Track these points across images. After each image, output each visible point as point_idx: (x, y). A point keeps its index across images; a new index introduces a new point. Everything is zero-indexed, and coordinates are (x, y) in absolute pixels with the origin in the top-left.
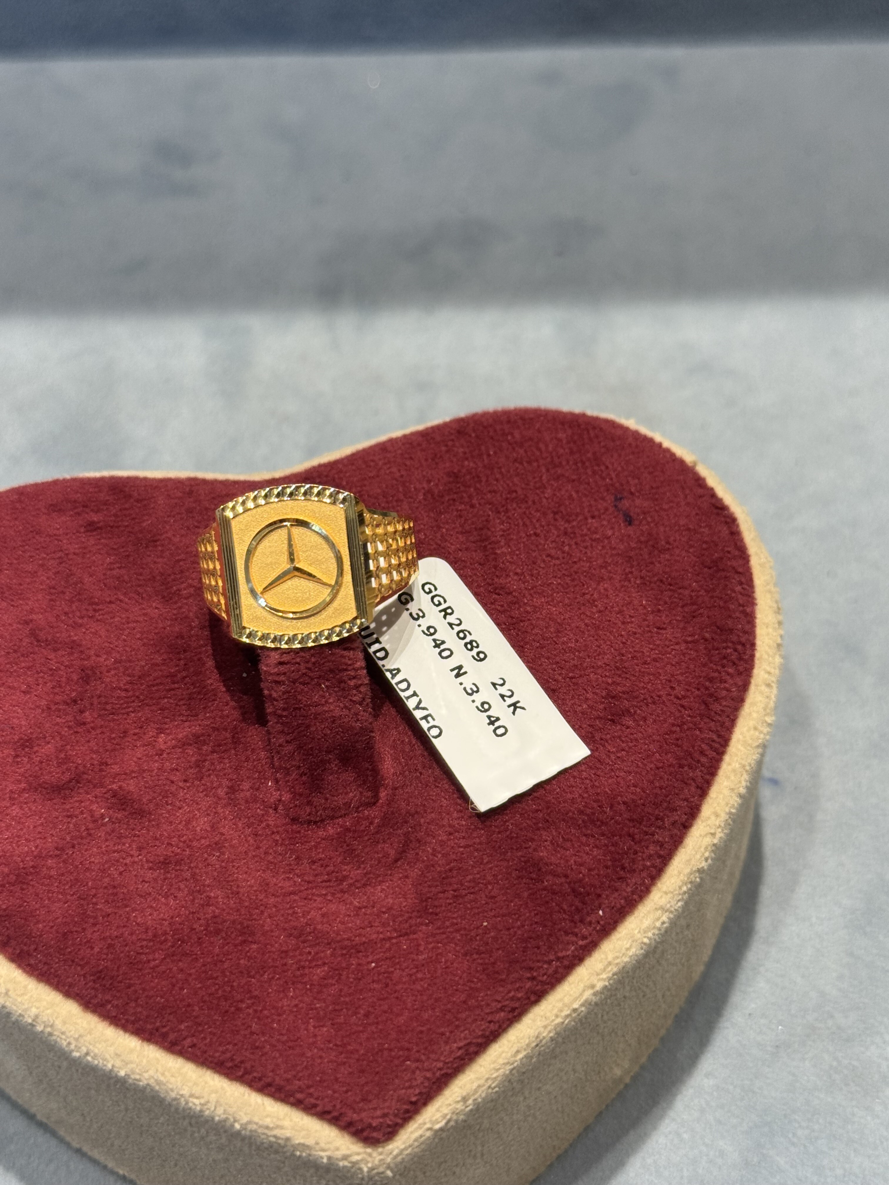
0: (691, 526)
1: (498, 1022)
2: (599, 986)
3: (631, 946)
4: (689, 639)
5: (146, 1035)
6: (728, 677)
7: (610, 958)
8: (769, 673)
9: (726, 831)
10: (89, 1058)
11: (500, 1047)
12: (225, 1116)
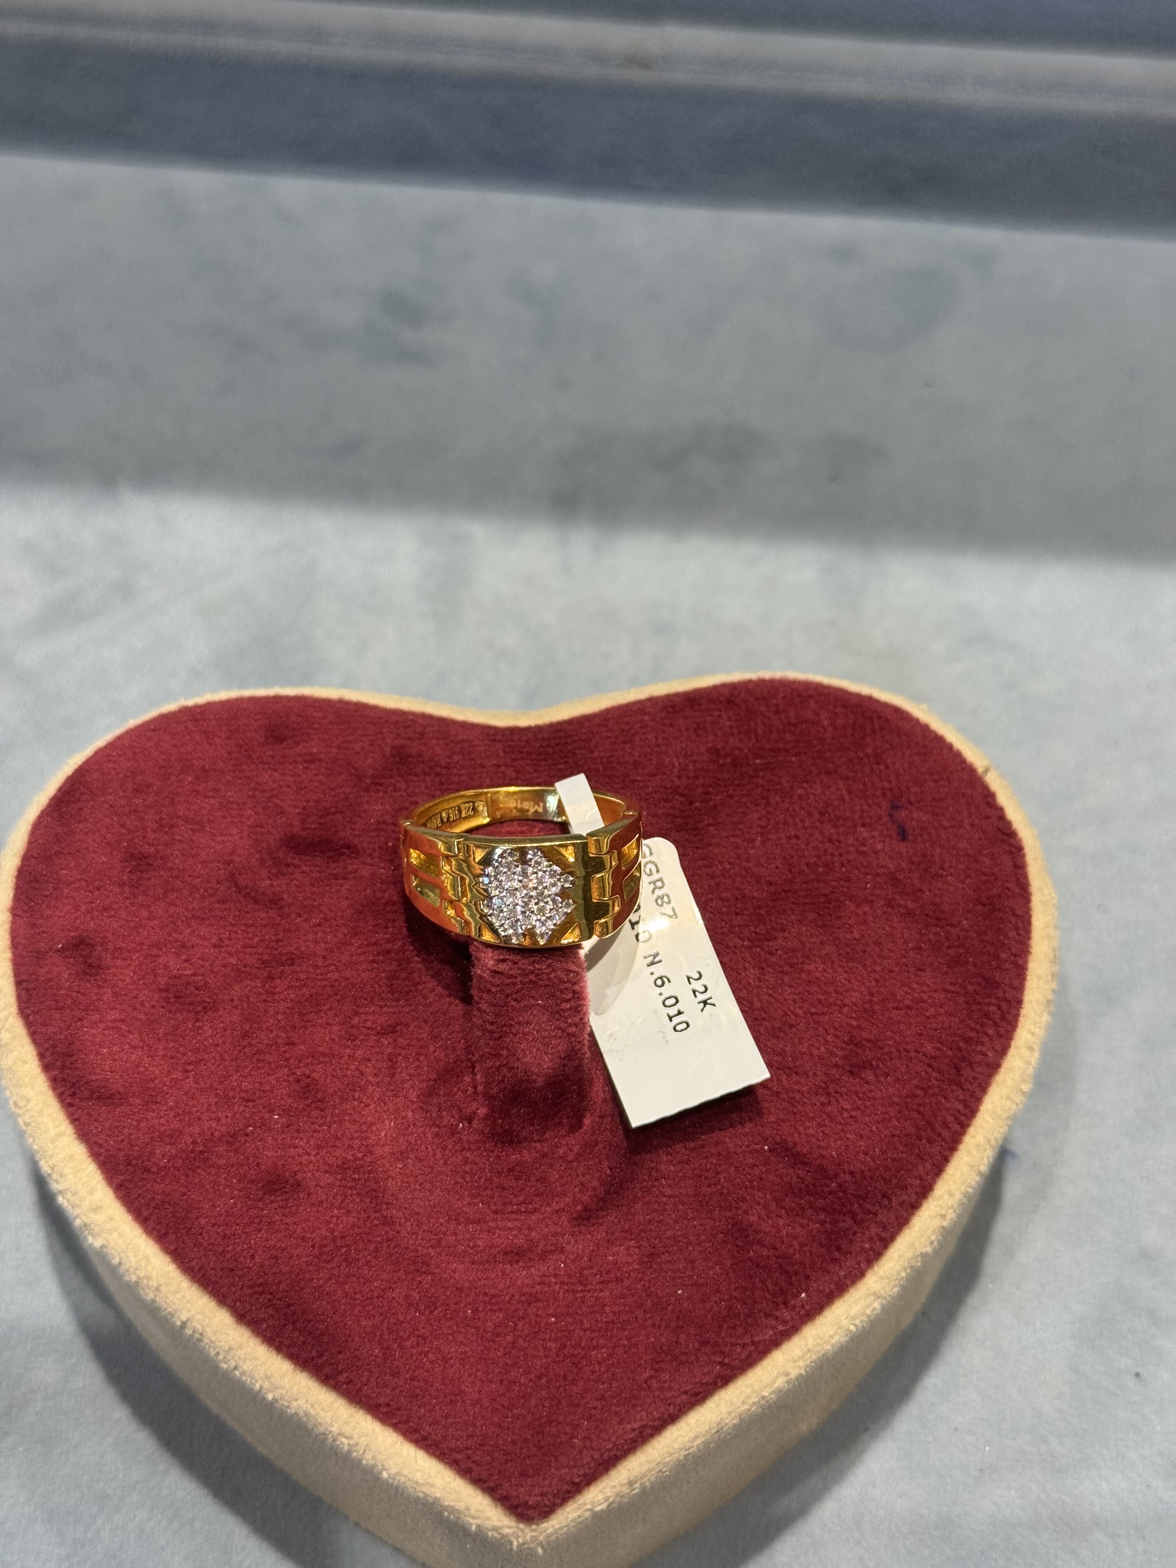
0: (970, 852)
1: (679, 1405)
2: (795, 1373)
3: (835, 1333)
5: (300, 1362)
7: (810, 1346)
10: (237, 1373)
11: (676, 1430)
12: (373, 1462)
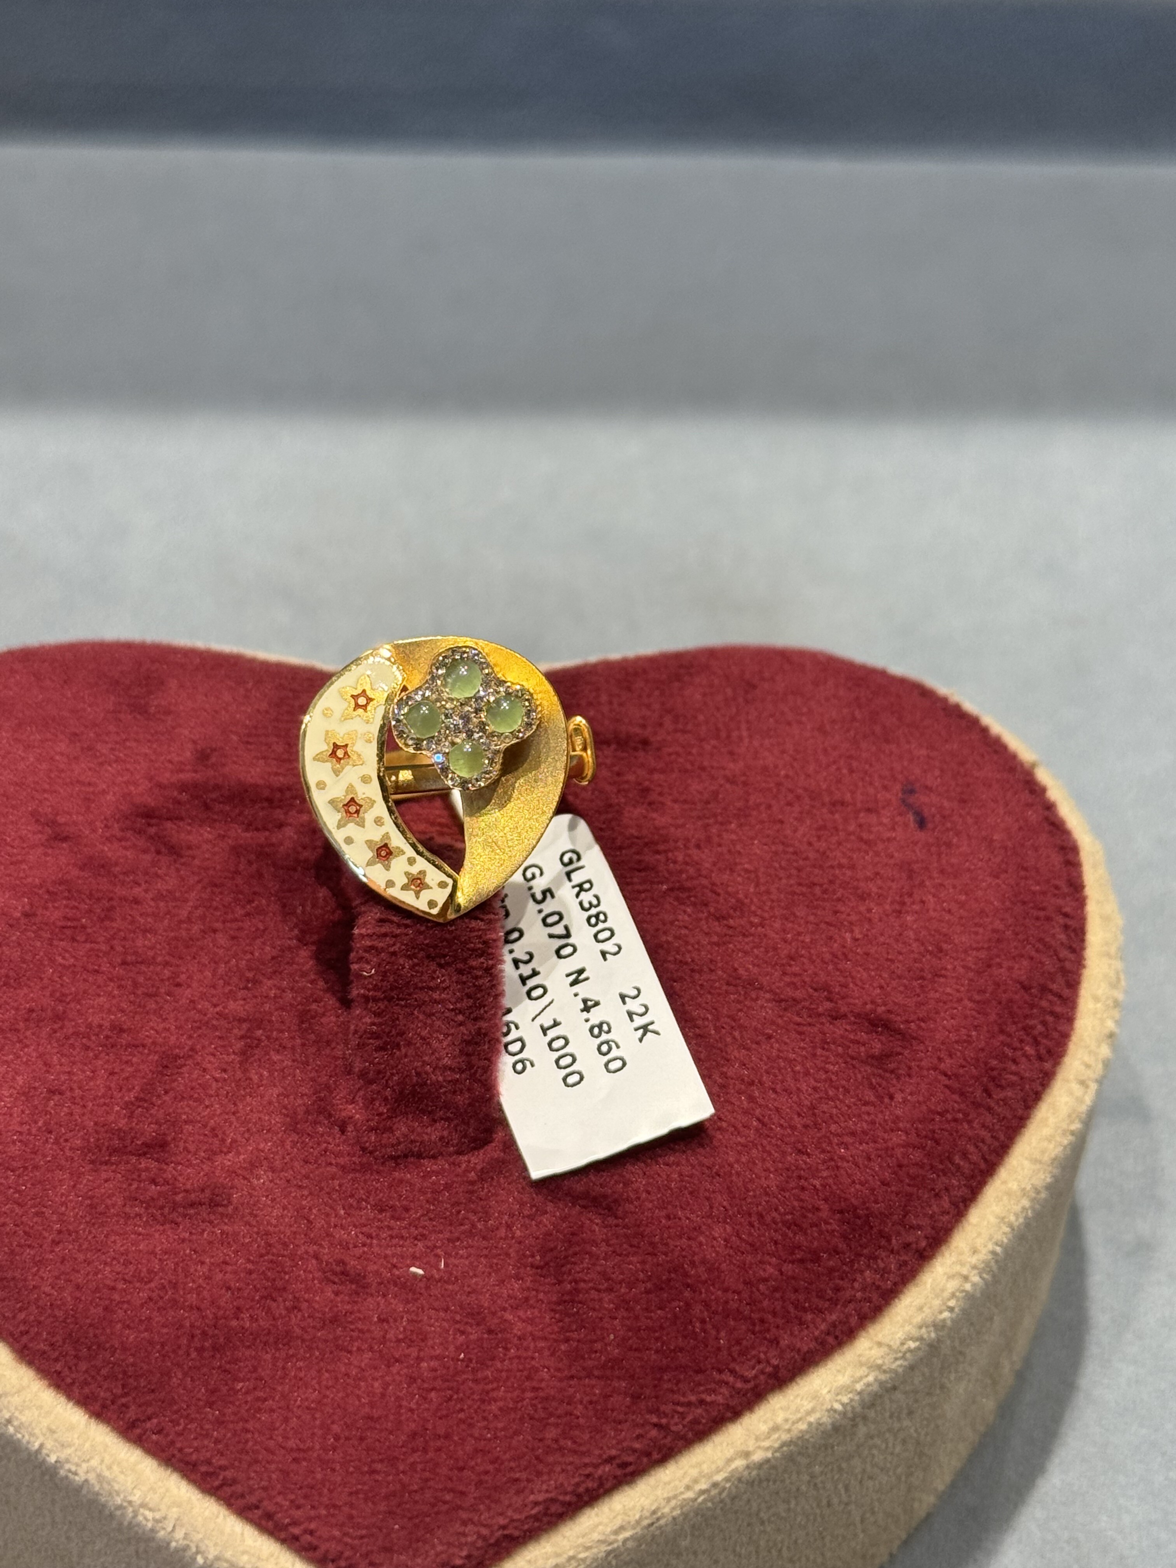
0: (1010, 844)
1: (600, 1478)
2: (758, 1456)
3: (813, 1410)
4: (977, 997)
5: (97, 1407)
6: (1024, 1059)
7: (779, 1419)
8: (1088, 1066)
9: (985, 1276)
10: (11, 1429)
11: (597, 1515)
12: (185, 1542)
